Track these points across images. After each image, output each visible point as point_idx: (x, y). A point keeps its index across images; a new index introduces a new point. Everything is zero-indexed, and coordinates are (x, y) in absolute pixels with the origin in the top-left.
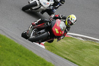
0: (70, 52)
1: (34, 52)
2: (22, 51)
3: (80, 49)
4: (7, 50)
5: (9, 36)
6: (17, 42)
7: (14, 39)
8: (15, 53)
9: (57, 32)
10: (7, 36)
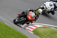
0: (48, 36)
1: (27, 36)
2: (20, 35)
3: (53, 34)
4: (11, 34)
5: (12, 26)
6: (17, 30)
7: (15, 28)
8: (15, 36)
9: (30, 18)
10: (11, 26)
